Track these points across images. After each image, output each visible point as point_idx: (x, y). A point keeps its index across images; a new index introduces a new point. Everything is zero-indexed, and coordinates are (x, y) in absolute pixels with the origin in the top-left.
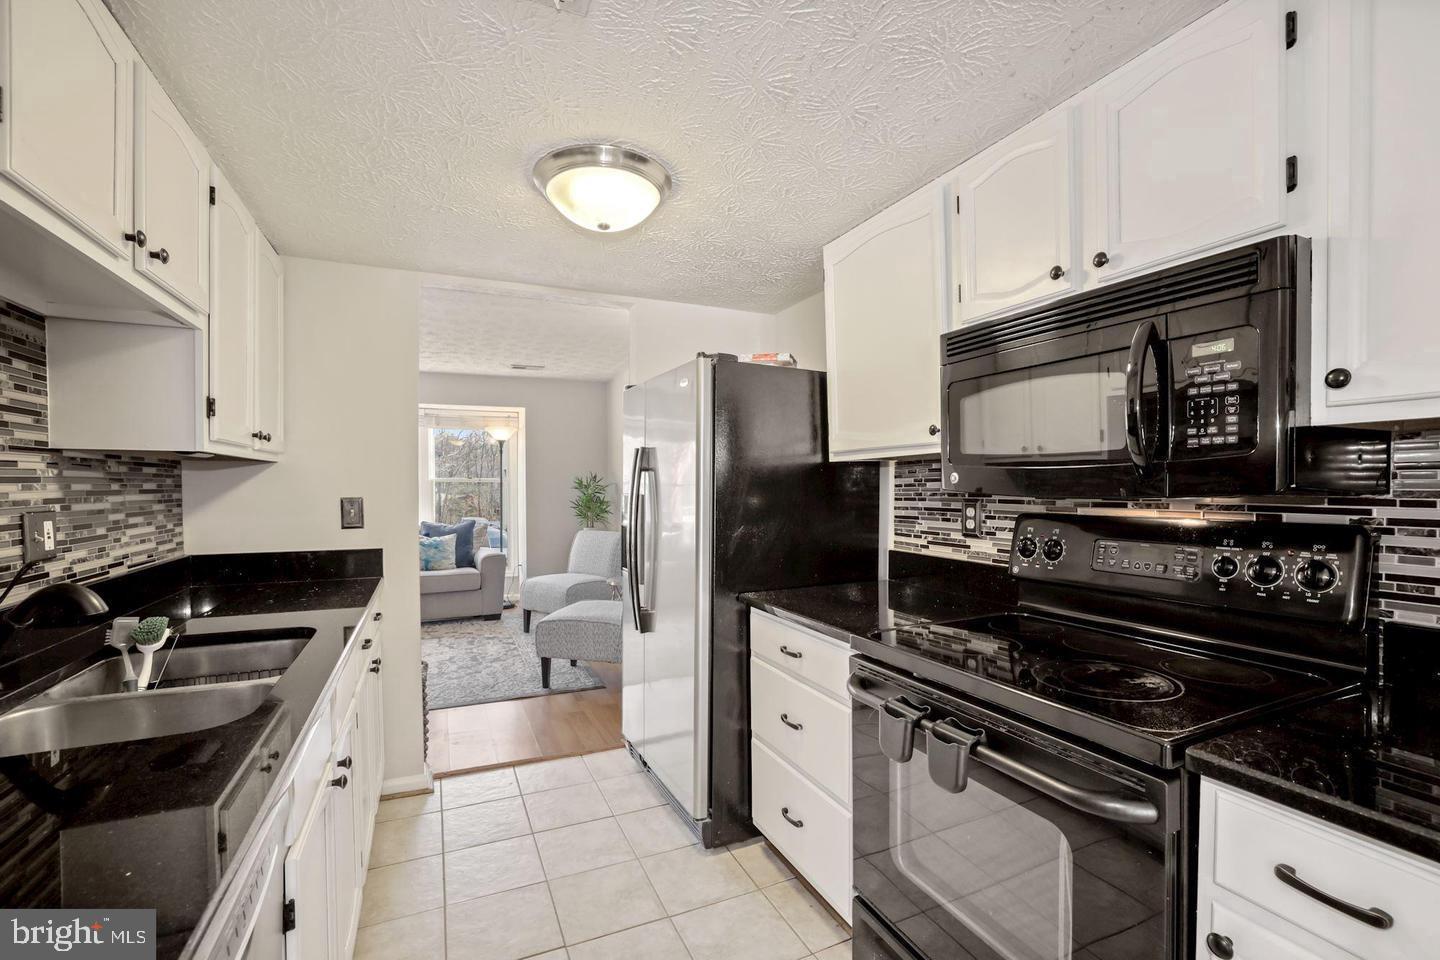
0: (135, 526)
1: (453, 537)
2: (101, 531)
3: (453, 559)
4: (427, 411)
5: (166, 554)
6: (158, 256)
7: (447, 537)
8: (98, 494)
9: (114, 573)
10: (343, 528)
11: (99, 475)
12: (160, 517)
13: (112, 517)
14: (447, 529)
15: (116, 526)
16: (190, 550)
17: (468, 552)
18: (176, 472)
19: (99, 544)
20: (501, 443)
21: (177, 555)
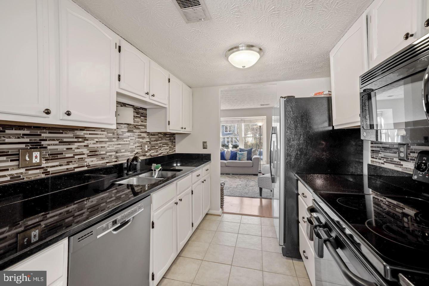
0: (165, 147)
1: (246, 152)
2: (157, 147)
3: (246, 158)
4: (242, 119)
5: (171, 153)
6: (153, 96)
7: (245, 152)
8: (156, 140)
9: (160, 155)
10: (203, 148)
11: (157, 137)
12: (170, 145)
13: (159, 145)
14: (245, 150)
15: (160, 147)
16: (177, 152)
17: (250, 157)
18: (174, 136)
19: (157, 150)
20: (260, 126)
21: (174, 153)
